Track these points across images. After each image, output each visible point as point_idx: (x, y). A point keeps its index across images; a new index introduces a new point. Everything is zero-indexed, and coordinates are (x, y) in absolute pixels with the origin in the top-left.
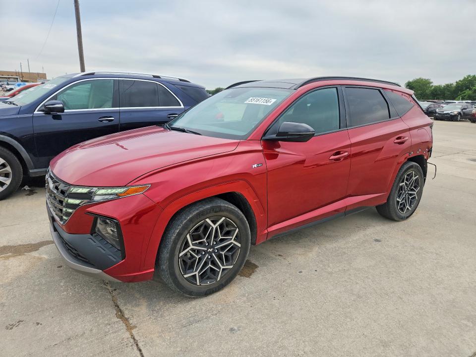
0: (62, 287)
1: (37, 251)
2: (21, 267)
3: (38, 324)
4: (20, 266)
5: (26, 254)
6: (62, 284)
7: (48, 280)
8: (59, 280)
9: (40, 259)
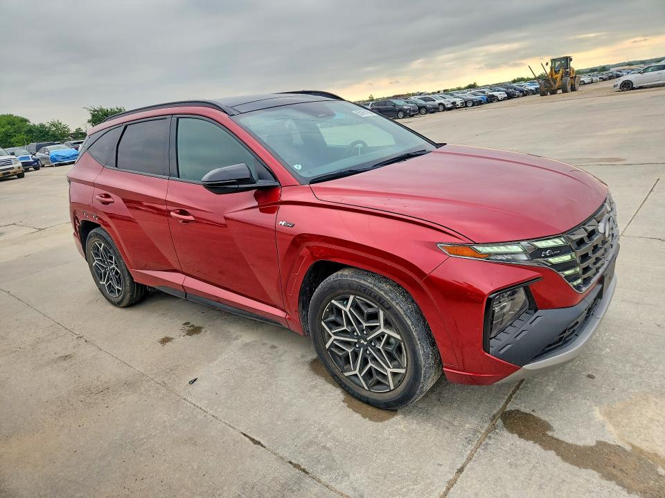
0: (611, 347)
1: (603, 440)
2: (650, 414)
3: (659, 326)
4: (652, 420)
5: (628, 448)
6: (608, 350)
7: (620, 366)
8: (607, 357)
9: (608, 414)
